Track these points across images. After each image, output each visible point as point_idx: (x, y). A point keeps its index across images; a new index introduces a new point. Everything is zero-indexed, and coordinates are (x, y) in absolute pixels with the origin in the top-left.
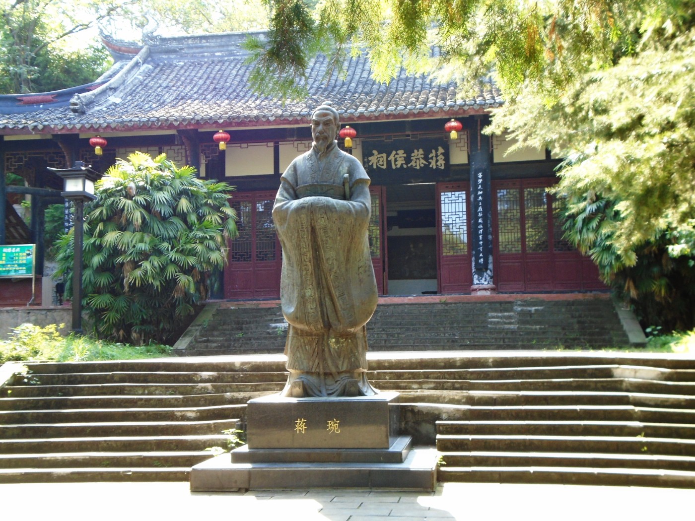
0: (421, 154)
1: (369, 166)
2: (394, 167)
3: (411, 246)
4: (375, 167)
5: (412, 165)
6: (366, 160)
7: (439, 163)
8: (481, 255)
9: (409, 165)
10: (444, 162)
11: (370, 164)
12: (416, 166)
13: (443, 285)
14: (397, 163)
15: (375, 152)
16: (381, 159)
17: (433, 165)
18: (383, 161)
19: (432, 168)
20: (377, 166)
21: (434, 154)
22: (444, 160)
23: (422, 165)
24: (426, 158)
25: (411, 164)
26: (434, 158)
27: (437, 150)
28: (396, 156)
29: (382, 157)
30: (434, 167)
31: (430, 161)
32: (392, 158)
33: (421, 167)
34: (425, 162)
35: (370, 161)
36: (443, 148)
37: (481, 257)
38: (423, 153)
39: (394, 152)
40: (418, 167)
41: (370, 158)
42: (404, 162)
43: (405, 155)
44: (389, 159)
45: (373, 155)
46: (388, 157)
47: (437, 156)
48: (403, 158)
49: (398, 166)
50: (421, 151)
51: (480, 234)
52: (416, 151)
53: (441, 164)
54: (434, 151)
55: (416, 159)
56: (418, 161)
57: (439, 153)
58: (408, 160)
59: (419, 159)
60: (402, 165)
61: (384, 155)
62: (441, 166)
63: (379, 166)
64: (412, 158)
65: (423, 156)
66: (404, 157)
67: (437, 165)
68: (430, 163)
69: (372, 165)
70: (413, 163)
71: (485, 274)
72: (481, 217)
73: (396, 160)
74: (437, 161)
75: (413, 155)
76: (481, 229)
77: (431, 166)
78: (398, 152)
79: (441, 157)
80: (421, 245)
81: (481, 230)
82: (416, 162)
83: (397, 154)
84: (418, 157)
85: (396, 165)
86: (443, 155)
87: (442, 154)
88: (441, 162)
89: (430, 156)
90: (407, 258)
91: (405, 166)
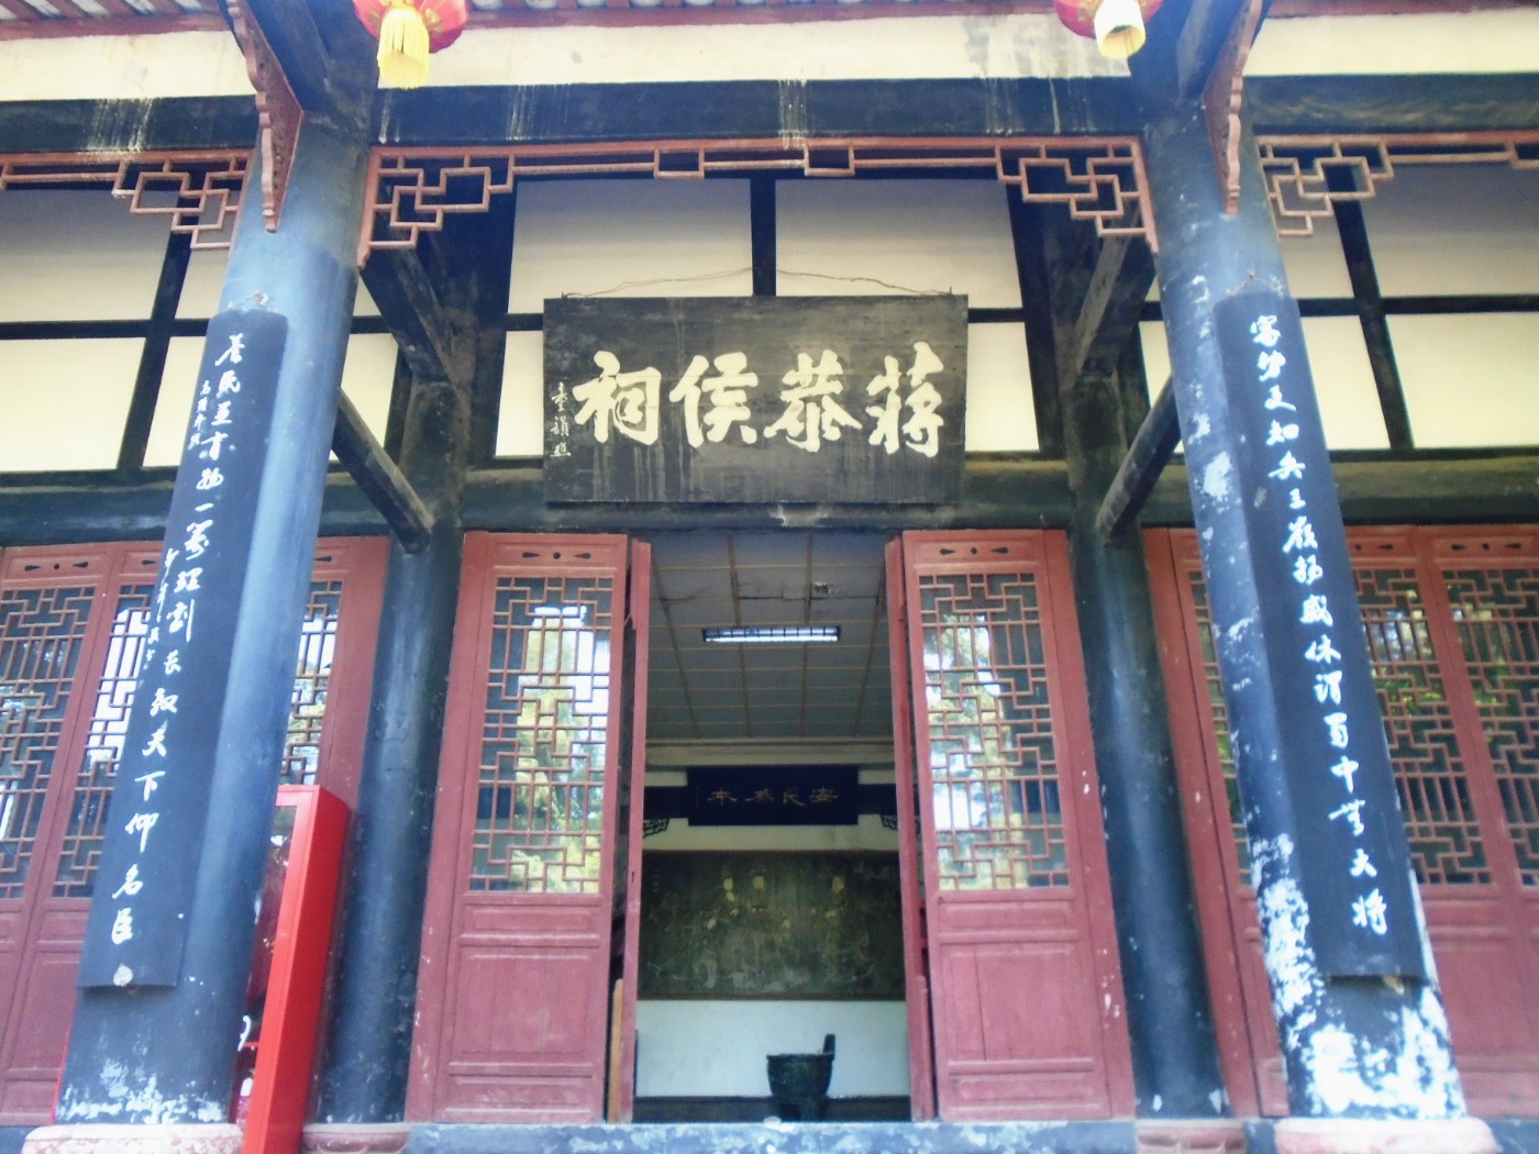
0: (831, 378)
1: (574, 428)
2: (695, 438)
3: (728, 884)
4: (601, 435)
5: (783, 433)
6: (559, 399)
7: (912, 428)
8: (1362, 865)
9: (770, 432)
10: (939, 421)
11: (581, 418)
12: (803, 437)
13: (946, 1064)
14: (709, 418)
15: (606, 360)
16: (635, 397)
17: (886, 434)
18: (642, 408)
19: (881, 448)
20: (614, 432)
21: (891, 378)
22: (937, 411)
23: (833, 434)
24: (853, 400)
25: (779, 424)
26: (894, 400)
27: (907, 362)
28: (708, 384)
29: (641, 385)
30: (892, 447)
31: (873, 411)
32: (686, 390)
33: (824, 442)
34: (847, 420)
35: (579, 406)
36: (936, 350)
37: (1364, 886)
38: (838, 369)
39: (699, 364)
40: (813, 444)
41: (580, 392)
42: (744, 414)
43: (752, 380)
44: (674, 396)
45: (596, 372)
46: (665, 388)
47: (905, 390)
48: (741, 396)
49: (717, 435)
50: (830, 363)
51: (1330, 707)
52: (804, 360)
53: (924, 431)
54: (891, 363)
55: (806, 400)
56: (812, 408)
57: (917, 373)
58: (766, 404)
59: (818, 400)
60: (735, 427)
61: (652, 376)
62: (925, 439)
63: (623, 430)
64: (785, 396)
65: (837, 388)
66: (746, 389)
67: (904, 438)
68: (871, 424)
69: (590, 424)
70: (788, 422)
71: (1410, 1019)
72: (1318, 588)
73: (705, 404)
74: (906, 414)
75: (789, 378)
76: (1326, 668)
77: (874, 439)
78: (722, 362)
79: (926, 398)
80: (759, 883)
81: (1335, 678)
82: (803, 418)
83: (713, 372)
84: (814, 392)
85: (706, 429)
86: (937, 387)
87: (930, 378)
88: (924, 422)
89: (874, 388)
90: (711, 924)
91: (749, 435)
